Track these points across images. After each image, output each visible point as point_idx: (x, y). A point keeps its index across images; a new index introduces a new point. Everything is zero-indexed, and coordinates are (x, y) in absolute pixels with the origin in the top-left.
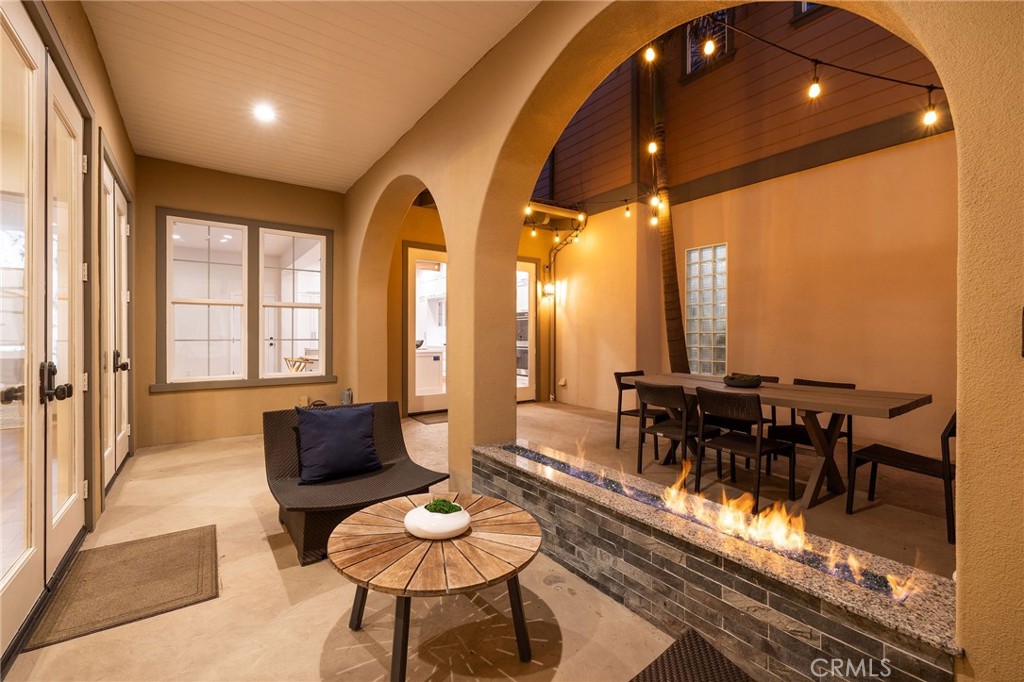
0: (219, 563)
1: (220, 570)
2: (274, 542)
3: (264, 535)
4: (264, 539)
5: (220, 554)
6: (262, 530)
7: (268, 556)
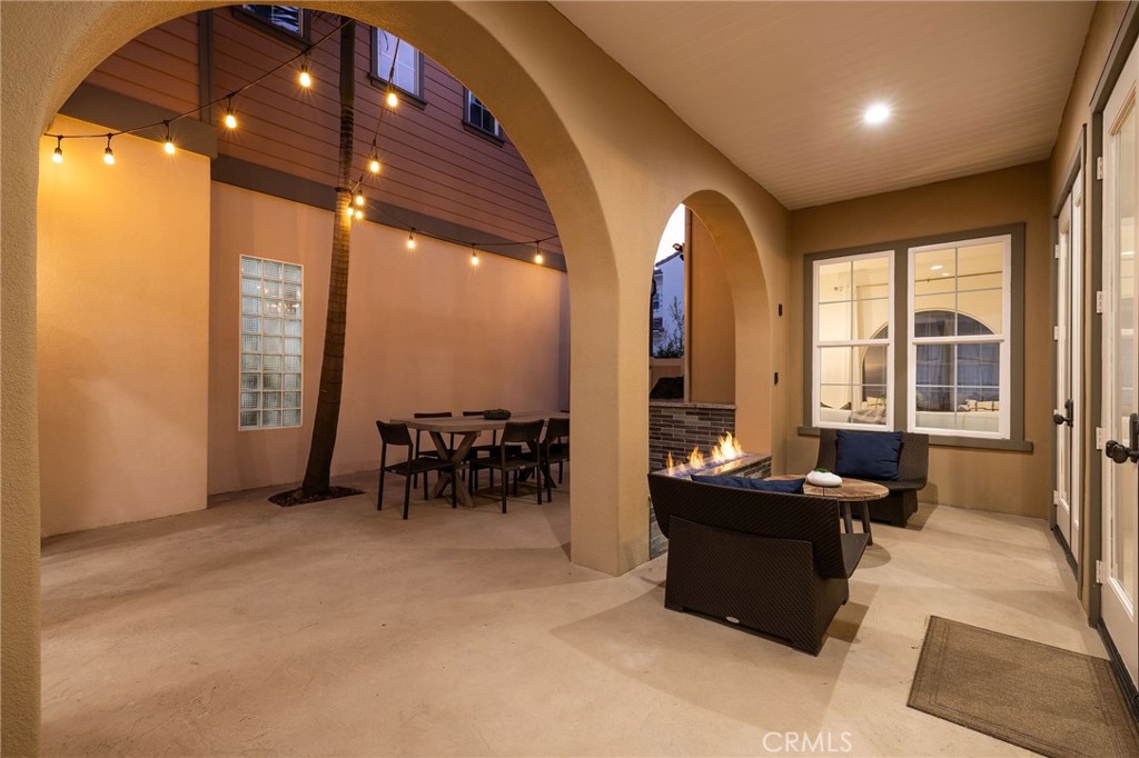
0: (921, 644)
1: (923, 636)
2: (849, 633)
3: (854, 646)
4: (858, 641)
5: (917, 653)
6: (849, 654)
7: (867, 623)
